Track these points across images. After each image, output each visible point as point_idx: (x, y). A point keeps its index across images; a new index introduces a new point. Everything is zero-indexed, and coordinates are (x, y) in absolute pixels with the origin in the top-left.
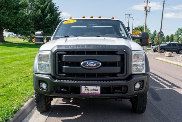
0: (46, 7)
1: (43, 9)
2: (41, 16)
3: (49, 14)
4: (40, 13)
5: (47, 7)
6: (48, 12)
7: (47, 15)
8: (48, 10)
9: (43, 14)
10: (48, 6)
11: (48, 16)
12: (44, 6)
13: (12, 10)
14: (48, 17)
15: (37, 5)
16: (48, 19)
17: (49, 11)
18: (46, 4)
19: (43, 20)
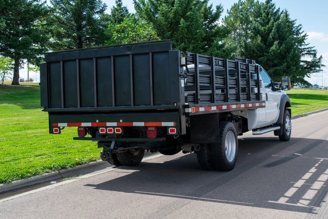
0: (270, 30)
1: (265, 34)
2: (261, 47)
3: (276, 42)
4: (259, 41)
5: (272, 29)
6: (274, 39)
7: (271, 44)
8: (274, 35)
9: (265, 44)
10: (274, 28)
11: (274, 46)
12: (267, 28)
13: (199, 42)
14: (273, 48)
15: (255, 28)
16: (273, 51)
17: (277, 36)
18: (270, 24)
19: (265, 53)
